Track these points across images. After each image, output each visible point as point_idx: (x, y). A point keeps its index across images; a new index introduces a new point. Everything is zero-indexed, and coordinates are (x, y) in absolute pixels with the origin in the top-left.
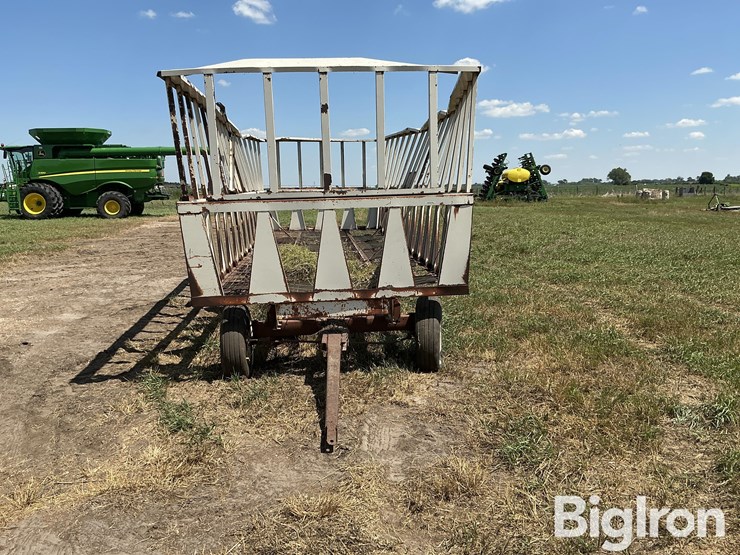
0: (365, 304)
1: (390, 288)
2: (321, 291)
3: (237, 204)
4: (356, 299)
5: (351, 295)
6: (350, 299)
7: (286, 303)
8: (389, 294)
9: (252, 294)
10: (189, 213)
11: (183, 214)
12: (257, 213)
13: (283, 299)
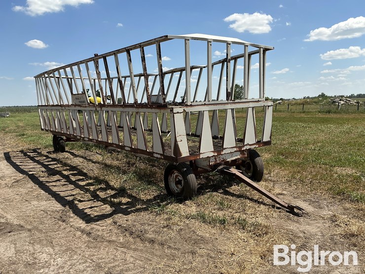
0: (239, 153)
1: (248, 144)
2: (226, 148)
3: (197, 107)
4: (237, 151)
5: (235, 149)
6: (235, 151)
7: (214, 156)
8: (248, 147)
9: (201, 153)
10: (178, 113)
11: (175, 113)
12: (204, 111)
13: (212, 154)
